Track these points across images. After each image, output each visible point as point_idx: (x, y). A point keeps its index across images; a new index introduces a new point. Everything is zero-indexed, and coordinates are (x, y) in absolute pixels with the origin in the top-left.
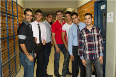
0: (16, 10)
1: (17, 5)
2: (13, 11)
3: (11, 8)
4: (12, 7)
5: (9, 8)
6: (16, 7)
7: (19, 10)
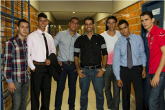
0: (27, 13)
1: (29, 5)
2: (22, 13)
3: (20, 9)
4: (22, 8)
5: (17, 10)
6: (27, 8)
7: (32, 13)
